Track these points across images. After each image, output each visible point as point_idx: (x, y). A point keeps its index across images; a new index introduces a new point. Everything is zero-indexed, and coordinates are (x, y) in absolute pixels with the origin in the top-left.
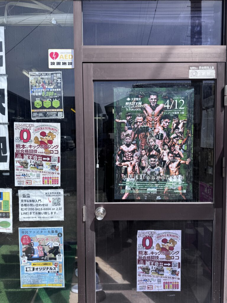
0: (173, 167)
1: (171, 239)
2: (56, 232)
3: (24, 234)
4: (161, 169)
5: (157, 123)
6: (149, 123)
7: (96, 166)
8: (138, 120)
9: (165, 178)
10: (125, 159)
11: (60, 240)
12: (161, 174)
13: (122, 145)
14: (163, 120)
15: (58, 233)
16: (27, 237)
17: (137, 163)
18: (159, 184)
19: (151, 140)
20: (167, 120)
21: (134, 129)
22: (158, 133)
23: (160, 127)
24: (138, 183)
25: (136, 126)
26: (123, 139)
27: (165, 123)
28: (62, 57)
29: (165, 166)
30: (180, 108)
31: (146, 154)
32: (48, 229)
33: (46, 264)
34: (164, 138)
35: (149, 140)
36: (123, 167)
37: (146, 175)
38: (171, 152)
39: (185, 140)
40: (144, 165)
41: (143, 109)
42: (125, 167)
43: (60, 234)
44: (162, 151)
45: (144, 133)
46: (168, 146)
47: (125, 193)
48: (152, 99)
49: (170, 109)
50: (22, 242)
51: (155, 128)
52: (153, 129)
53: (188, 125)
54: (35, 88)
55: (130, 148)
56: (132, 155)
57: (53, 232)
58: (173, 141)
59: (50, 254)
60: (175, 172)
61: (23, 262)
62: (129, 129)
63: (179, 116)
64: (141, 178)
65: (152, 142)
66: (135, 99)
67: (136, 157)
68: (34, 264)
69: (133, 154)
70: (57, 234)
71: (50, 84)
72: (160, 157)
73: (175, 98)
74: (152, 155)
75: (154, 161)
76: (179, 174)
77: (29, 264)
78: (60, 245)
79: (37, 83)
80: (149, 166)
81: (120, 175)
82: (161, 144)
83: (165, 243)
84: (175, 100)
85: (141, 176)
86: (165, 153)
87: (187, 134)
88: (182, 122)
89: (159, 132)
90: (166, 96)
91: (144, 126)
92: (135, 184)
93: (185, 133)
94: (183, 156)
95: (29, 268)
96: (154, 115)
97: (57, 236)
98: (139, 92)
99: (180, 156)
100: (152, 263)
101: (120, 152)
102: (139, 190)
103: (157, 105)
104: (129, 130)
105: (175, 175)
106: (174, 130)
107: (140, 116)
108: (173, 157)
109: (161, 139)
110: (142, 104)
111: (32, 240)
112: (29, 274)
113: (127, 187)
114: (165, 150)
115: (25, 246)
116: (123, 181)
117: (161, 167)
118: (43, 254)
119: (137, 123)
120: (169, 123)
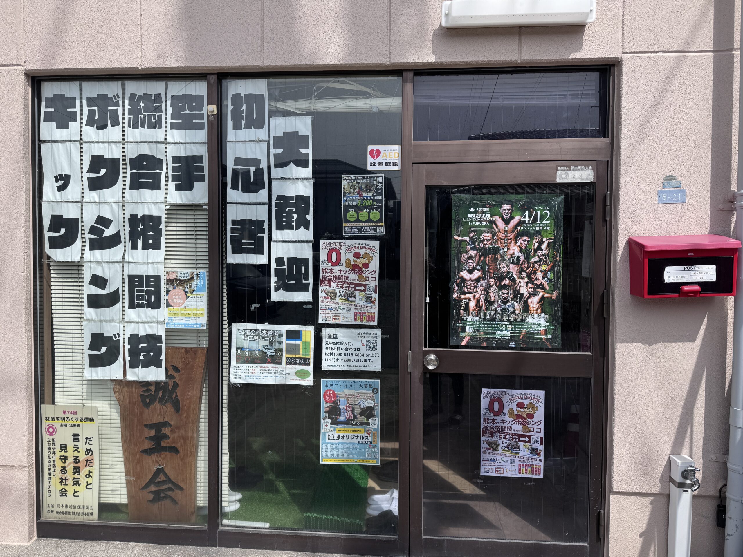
0: (534, 302)
1: (530, 403)
2: (371, 386)
3: (328, 388)
4: (516, 304)
5: (511, 242)
6: (500, 242)
7: (426, 300)
8: (485, 238)
9: (522, 317)
10: (466, 290)
11: (375, 397)
12: (517, 312)
13: (462, 271)
14: (519, 238)
15: (373, 387)
16: (331, 392)
17: (483, 295)
18: (513, 325)
19: (503, 265)
20: (525, 238)
21: (479, 250)
22: (513, 256)
23: (516, 247)
24: (483, 324)
25: (482, 245)
26: (464, 263)
27: (522, 242)
28: (385, 155)
29: (523, 301)
30: (544, 222)
31: (496, 284)
32: (359, 382)
33: (355, 431)
34: (521, 262)
35: (500, 264)
36: (464, 300)
37: (495, 313)
38: (531, 281)
39: (551, 265)
40: (493, 299)
41: (492, 222)
42: (466, 301)
43: (375, 390)
44: (518, 280)
45: (493, 256)
46: (527, 274)
47: (465, 337)
48: (505, 210)
49: (530, 222)
50: (325, 399)
51: (508, 249)
52: (506, 250)
53: (555, 245)
54: (348, 195)
55: (473, 275)
56: (475, 285)
57: (366, 386)
58: (534, 267)
59: (361, 417)
60: (537, 310)
61: (324, 427)
62: (472, 249)
63: (543, 233)
64: (488, 317)
65: (504, 267)
66: (481, 210)
67: (481, 288)
68: (339, 430)
69: (477, 284)
70: (372, 389)
71: (368, 191)
72: (516, 288)
73: (537, 208)
74: (505, 285)
75: (506, 294)
76: (542, 312)
77: (333, 429)
78: (374, 405)
79: (351, 189)
80: (500, 301)
81: (459, 311)
82: (517, 270)
83: (521, 408)
84: (536, 211)
85: (488, 314)
86: (523, 283)
87: (553, 257)
88: (546, 240)
89: (514, 254)
90: (524, 206)
91: (493, 245)
92: (479, 325)
93: (550, 256)
94: (547, 288)
95: (332, 436)
96: (507, 231)
97: (372, 392)
98: (487, 200)
99: (543, 288)
100: (502, 435)
101: (459, 280)
102: (484, 333)
103: (512, 218)
104: (472, 251)
105: (537, 313)
106: (535, 251)
107: (488, 233)
108: (534, 288)
109: (517, 263)
110: (491, 216)
111: (338, 397)
112: (333, 444)
113: (468, 328)
114: (522, 278)
115: (328, 404)
116: (463, 320)
117: (517, 302)
118: (350, 417)
119: (483, 240)
120: (528, 242)
